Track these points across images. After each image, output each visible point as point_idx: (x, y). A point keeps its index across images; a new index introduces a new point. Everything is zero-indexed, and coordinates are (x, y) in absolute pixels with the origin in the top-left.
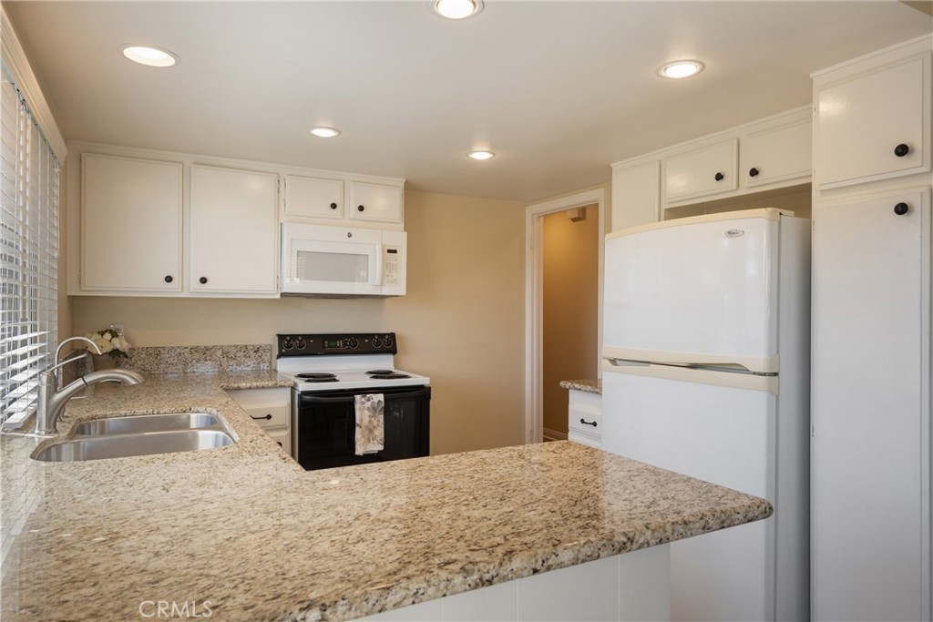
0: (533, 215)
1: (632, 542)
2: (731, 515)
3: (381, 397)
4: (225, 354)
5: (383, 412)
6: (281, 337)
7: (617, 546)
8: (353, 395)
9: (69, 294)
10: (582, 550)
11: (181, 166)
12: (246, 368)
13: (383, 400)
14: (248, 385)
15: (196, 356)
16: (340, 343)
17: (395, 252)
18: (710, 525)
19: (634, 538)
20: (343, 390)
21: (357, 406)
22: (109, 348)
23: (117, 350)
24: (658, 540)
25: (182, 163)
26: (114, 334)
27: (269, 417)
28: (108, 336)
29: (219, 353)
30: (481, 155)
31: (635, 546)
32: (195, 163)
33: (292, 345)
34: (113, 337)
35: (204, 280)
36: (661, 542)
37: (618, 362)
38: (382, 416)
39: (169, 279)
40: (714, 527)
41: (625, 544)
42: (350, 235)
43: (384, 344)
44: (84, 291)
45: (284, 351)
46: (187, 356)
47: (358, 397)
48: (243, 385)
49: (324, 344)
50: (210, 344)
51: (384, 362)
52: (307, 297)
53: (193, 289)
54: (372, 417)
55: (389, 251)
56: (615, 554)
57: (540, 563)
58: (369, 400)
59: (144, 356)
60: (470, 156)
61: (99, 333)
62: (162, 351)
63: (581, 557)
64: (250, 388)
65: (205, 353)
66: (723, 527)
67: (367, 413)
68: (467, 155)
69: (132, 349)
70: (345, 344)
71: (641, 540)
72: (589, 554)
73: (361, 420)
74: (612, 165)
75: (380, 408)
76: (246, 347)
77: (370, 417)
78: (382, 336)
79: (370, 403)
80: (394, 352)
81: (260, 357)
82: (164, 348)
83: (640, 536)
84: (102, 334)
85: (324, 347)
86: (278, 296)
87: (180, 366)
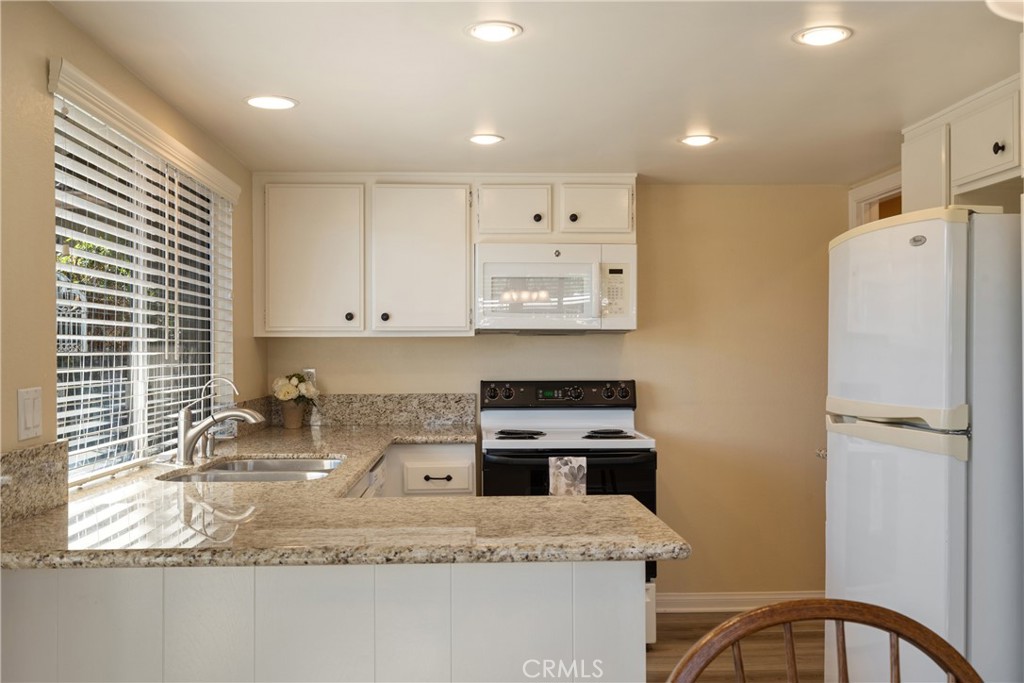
0: (859, 203)
1: (492, 552)
2: (623, 547)
3: (583, 461)
4: (422, 404)
5: (585, 480)
6: (484, 384)
7: (475, 554)
8: (547, 457)
9: (255, 335)
10: (437, 551)
11: (362, 186)
12: (447, 422)
13: (584, 465)
14: (424, 439)
15: (390, 406)
16: (558, 394)
17: (620, 272)
18: (592, 552)
19: (495, 550)
20: (537, 451)
21: (552, 471)
22: (294, 394)
23: (304, 396)
24: (524, 557)
25: (364, 184)
26: (301, 379)
27: (449, 478)
28: (295, 381)
29: (415, 403)
30: (698, 139)
31: (495, 557)
32: (378, 182)
33: (497, 394)
34: (300, 382)
35: (385, 317)
36: (527, 558)
37: (845, 418)
38: (584, 485)
39: (350, 317)
40: (598, 556)
41: (484, 553)
42: (558, 254)
43: (621, 394)
44: (271, 332)
45: (486, 401)
46: (381, 404)
47: (552, 460)
48: (418, 438)
49: (537, 394)
50: (405, 392)
51: (621, 419)
52: (518, 334)
53: (376, 328)
54: (571, 485)
55: (612, 271)
56: (472, 562)
57: (393, 553)
58: (566, 464)
59: (335, 404)
60: (684, 141)
61: (287, 377)
62: (354, 399)
63: (436, 556)
64: (426, 443)
65: (399, 403)
66: (611, 558)
67: (563, 480)
68: (679, 141)
69: (322, 397)
70: (565, 394)
71: (503, 553)
72: (444, 555)
73: (556, 489)
74: (903, 131)
75: (581, 475)
76: (446, 396)
77: (567, 485)
78: (615, 383)
79: (568, 467)
80: (632, 405)
81: (463, 408)
82: (355, 396)
83: (503, 549)
84: (290, 378)
85: (537, 398)
86: (472, 334)
87: (373, 418)
